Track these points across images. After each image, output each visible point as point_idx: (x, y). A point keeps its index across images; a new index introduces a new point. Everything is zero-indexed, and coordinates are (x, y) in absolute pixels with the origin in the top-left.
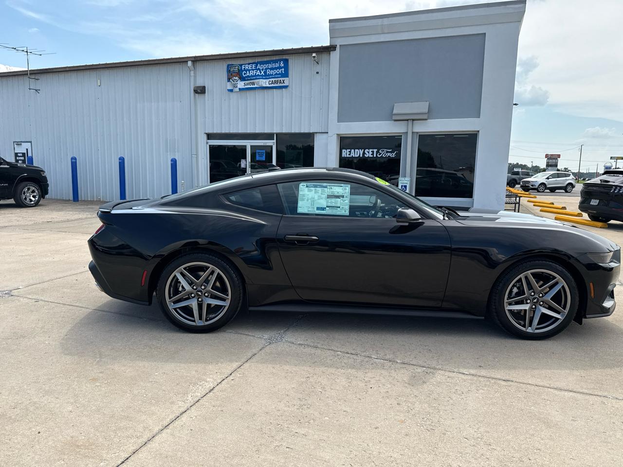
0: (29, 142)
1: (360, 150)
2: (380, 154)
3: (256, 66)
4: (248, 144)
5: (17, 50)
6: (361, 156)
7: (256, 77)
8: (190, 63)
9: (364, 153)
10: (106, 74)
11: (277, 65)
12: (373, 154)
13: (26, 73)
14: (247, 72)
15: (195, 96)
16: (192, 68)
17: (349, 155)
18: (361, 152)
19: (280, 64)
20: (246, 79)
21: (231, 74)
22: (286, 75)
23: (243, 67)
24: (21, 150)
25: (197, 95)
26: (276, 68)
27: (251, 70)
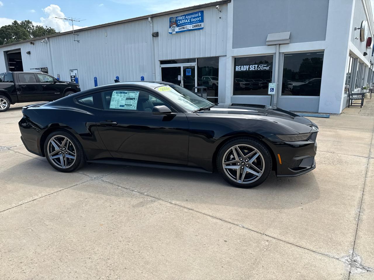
0: (75, 70)
1: (247, 66)
2: (260, 68)
3: (185, 17)
4: (182, 65)
5: (67, 20)
6: (247, 70)
7: (185, 24)
8: (149, 19)
9: (249, 68)
10: (109, 29)
11: (197, 15)
12: (255, 68)
13: (72, 32)
14: (180, 21)
15: (153, 39)
16: (151, 21)
17: (240, 69)
18: (248, 67)
19: (199, 14)
20: (180, 25)
21: (172, 23)
22: (202, 21)
23: (178, 19)
24: (73, 74)
25: (154, 37)
26: (196, 17)
27: (182, 20)
